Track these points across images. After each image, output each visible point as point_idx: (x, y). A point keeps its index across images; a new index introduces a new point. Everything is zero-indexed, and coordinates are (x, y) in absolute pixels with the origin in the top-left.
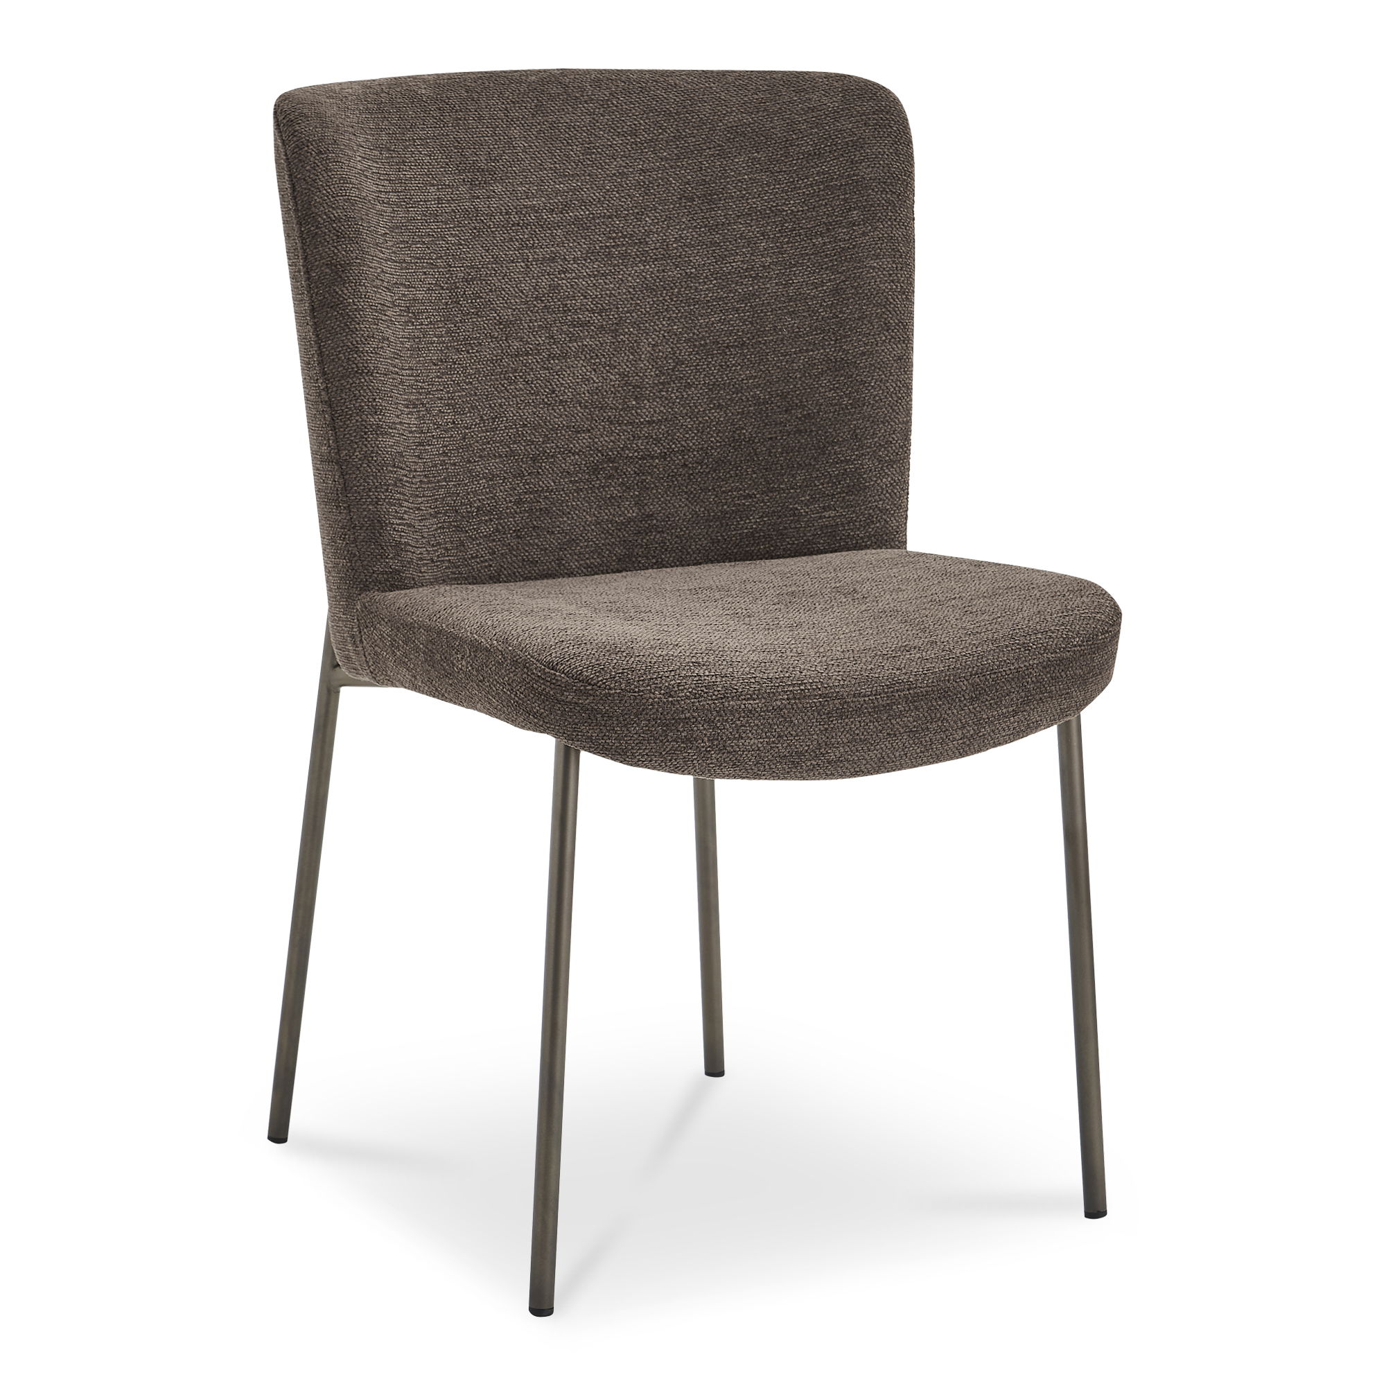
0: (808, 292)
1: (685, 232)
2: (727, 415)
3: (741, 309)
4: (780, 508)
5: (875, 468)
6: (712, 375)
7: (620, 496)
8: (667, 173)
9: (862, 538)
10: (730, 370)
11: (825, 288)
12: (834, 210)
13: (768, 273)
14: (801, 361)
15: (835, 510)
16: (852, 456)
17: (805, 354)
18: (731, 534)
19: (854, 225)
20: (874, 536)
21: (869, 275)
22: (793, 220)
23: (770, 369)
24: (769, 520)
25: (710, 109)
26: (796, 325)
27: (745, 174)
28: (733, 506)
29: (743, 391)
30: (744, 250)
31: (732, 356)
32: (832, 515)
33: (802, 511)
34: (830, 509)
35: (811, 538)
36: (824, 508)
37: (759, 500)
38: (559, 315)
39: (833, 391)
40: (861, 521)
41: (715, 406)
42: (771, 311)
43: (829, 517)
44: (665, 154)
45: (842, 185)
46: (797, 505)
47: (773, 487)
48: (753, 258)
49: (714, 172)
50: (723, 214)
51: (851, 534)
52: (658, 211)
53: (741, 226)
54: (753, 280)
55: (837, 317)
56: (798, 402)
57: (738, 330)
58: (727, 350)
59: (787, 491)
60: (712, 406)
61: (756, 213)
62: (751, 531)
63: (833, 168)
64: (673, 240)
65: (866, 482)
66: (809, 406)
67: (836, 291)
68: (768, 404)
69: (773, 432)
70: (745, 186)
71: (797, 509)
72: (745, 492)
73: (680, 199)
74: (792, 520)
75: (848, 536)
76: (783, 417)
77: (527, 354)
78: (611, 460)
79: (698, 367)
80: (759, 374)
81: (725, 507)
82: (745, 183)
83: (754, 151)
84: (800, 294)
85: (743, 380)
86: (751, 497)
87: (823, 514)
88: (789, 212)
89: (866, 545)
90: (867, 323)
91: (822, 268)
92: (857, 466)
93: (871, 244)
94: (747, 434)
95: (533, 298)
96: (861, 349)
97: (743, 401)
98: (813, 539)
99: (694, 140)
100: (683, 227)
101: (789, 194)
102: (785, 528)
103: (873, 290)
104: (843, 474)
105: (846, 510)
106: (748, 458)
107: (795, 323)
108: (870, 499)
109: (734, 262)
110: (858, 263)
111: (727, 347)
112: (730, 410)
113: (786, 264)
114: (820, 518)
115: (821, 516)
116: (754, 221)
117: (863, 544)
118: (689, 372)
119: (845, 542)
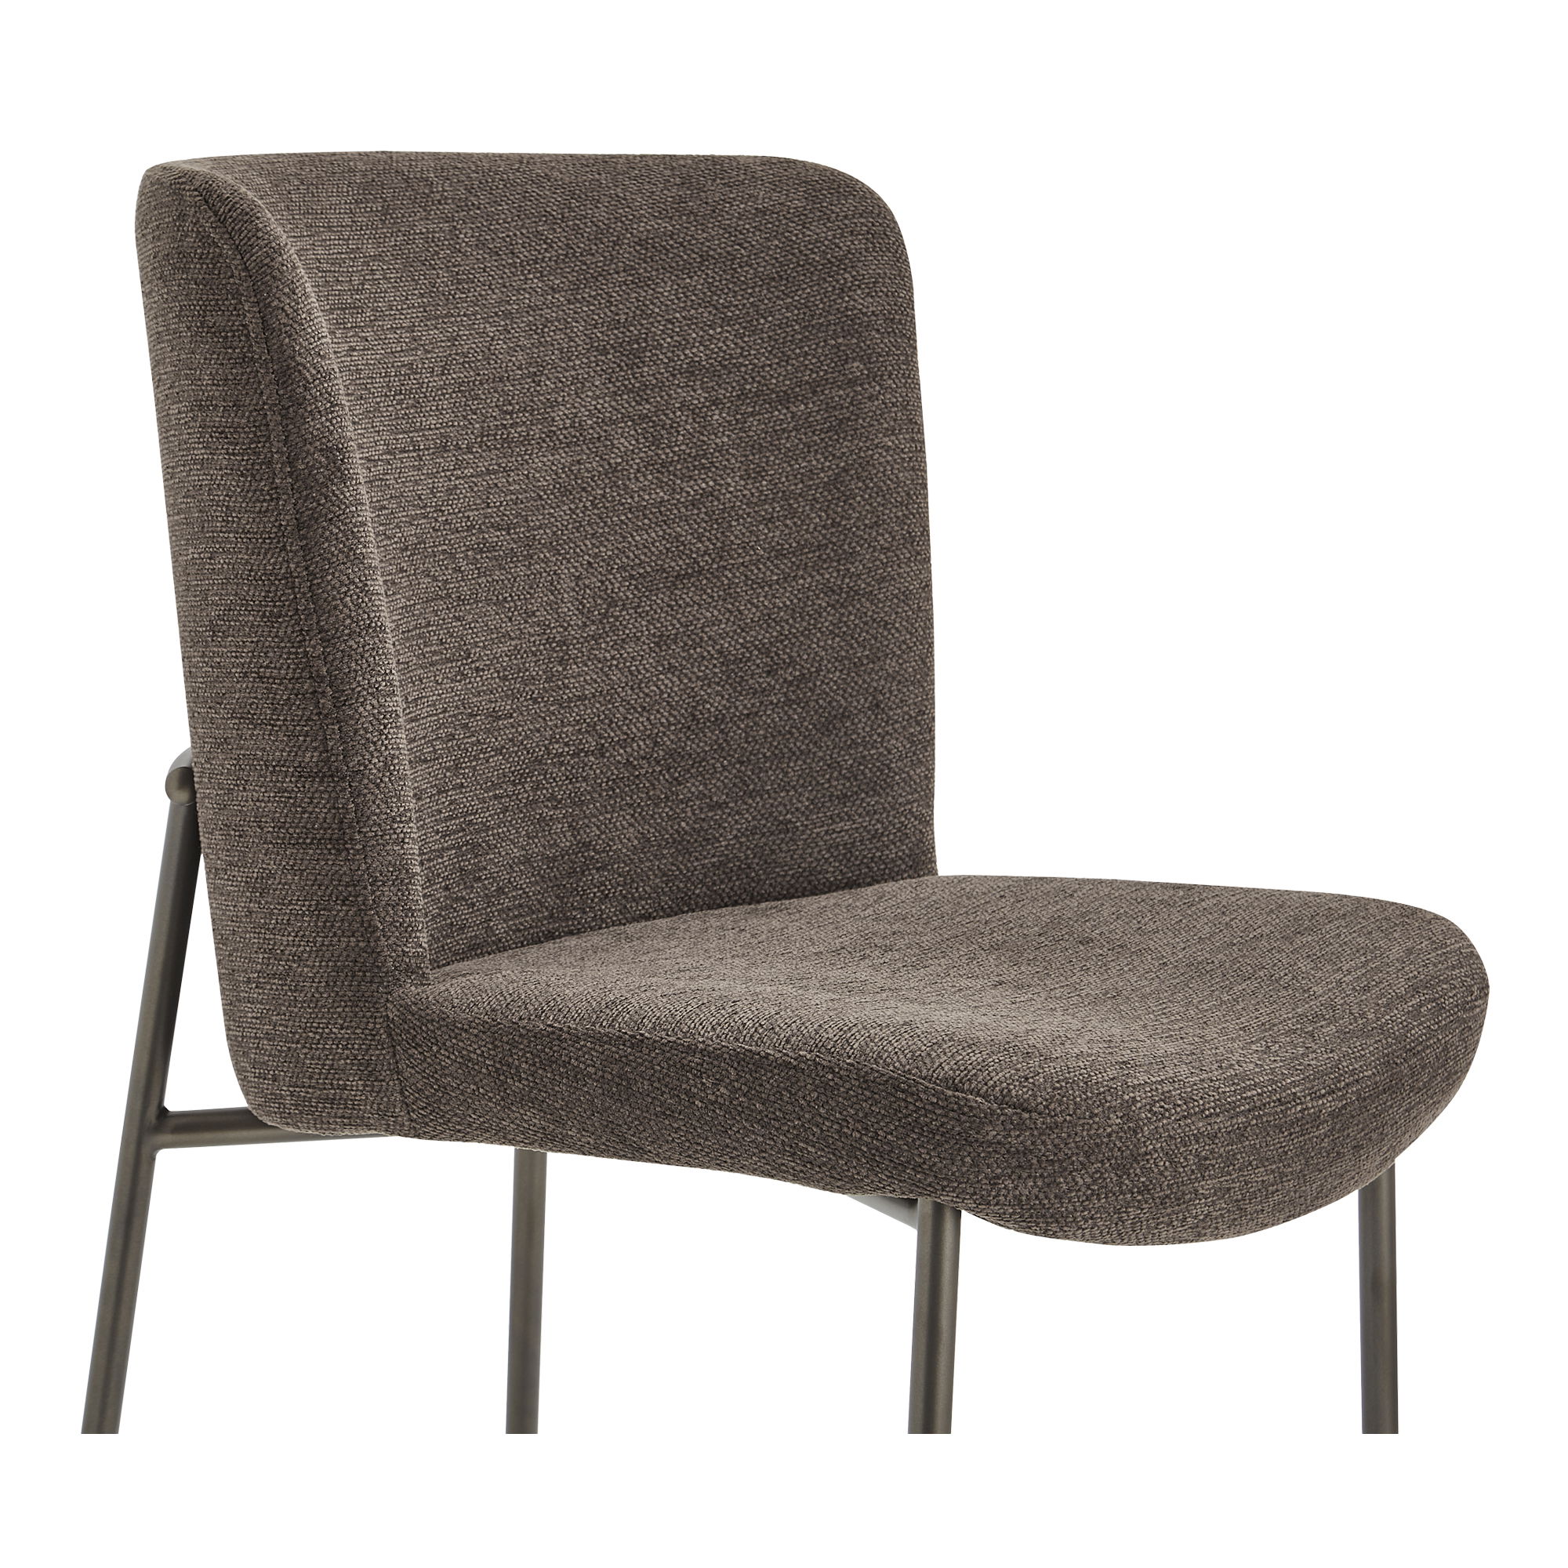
2: (682, 683)
4: (764, 822)
5: (906, 754)
8: (563, 311)
10: (684, 612)
11: (816, 482)
12: (821, 362)
14: (788, 595)
15: (850, 819)
17: (793, 584)
22: (757, 379)
25: (607, 213)
26: (775, 539)
27: (676, 311)
28: (695, 823)
29: (703, 644)
31: (685, 591)
32: (845, 828)
33: (798, 824)
34: (842, 820)
35: (814, 865)
36: (832, 817)
41: (664, 669)
43: (842, 831)
44: (557, 282)
46: (790, 816)
47: (754, 790)
49: (629, 308)
50: (651, 372)
51: (877, 854)
52: (559, 369)
53: (680, 390)
54: (704, 474)
55: (836, 524)
56: (786, 656)
58: (675, 583)
59: (774, 795)
60: (661, 669)
61: (700, 369)
62: (724, 859)
63: (812, 299)
66: (803, 663)
68: (742, 662)
69: (751, 705)
70: (678, 330)
71: (790, 821)
72: (713, 800)
73: (588, 350)
74: (783, 839)
75: (872, 858)
76: (765, 681)
79: (639, 610)
82: (677, 324)
83: (685, 276)
85: (704, 627)
86: (721, 807)
87: (832, 827)
91: (809, 452)
94: (712, 710)
96: (878, 572)
97: (704, 660)
98: (818, 867)
99: (594, 260)
100: (597, 393)
101: (746, 339)
102: (776, 852)
104: (859, 764)
105: (867, 819)
106: (715, 747)
107: (774, 537)
110: (865, 442)
112: (686, 675)
114: (827, 833)
115: (827, 830)
119: (868, 867)
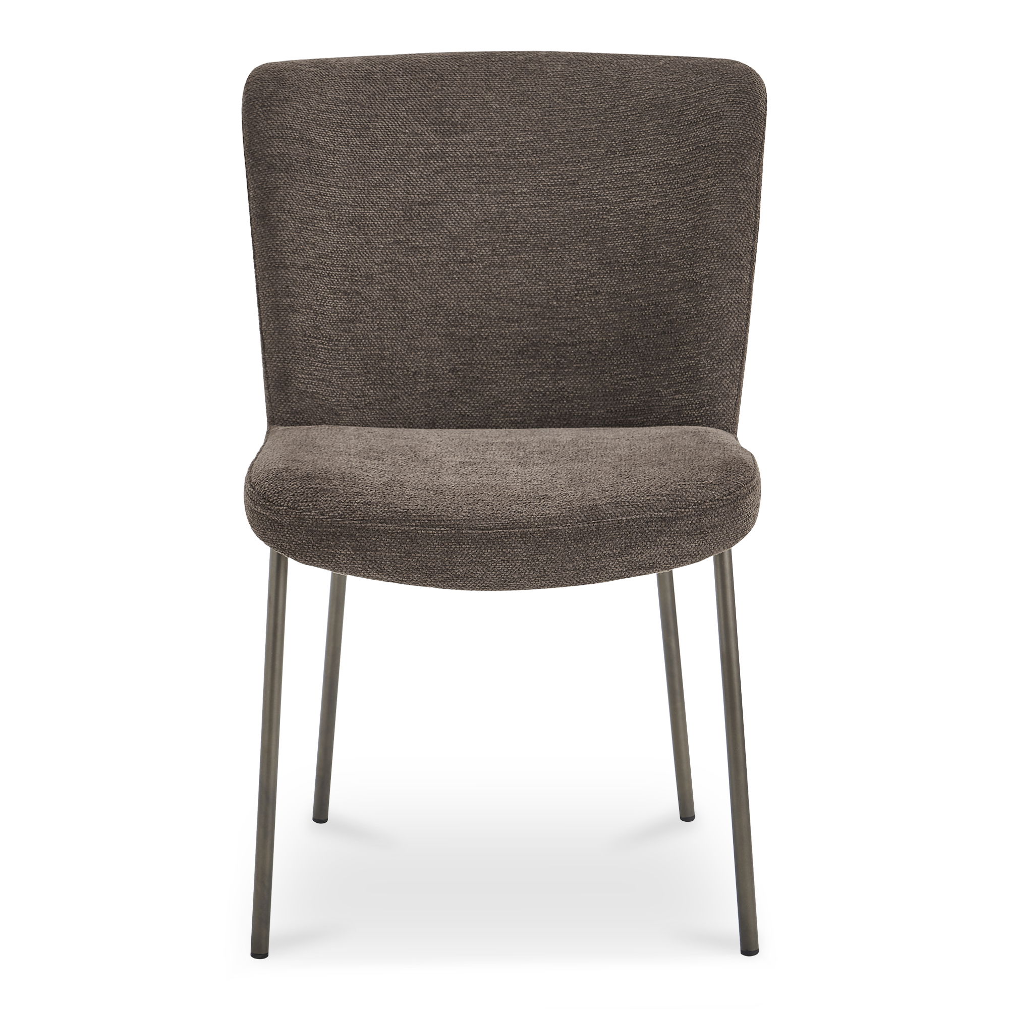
0: (677, 227)
1: (606, 177)
2: (620, 317)
3: (636, 237)
4: (650, 390)
5: (708, 365)
6: (612, 286)
7: (540, 372)
9: (696, 417)
10: (625, 283)
11: (687, 224)
12: (699, 165)
13: (656, 211)
14: (669, 279)
15: (682, 394)
16: (694, 353)
17: (671, 274)
18: (620, 407)
19: (709, 177)
20: (704, 416)
21: (714, 216)
22: (675, 171)
23: (650, 284)
24: (644, 398)
26: (668, 251)
27: (652, 135)
28: (622, 386)
29: (632, 300)
30: (643, 193)
31: (627, 273)
32: (680, 398)
34: (679, 393)
35: (667, 414)
36: (675, 392)
37: (638, 383)
38: (502, 234)
39: (686, 304)
40: (696, 404)
42: (654, 240)
43: (678, 399)
45: (705, 146)
46: (660, 389)
47: (647, 374)
48: (647, 199)
49: (633, 133)
50: (633, 165)
51: (690, 413)
53: (643, 174)
54: (645, 216)
55: (693, 247)
56: (665, 310)
57: (632, 253)
58: (624, 268)
59: (655, 377)
60: (611, 309)
61: (654, 165)
62: (633, 405)
63: (702, 133)
64: (597, 182)
65: (701, 374)
66: (671, 314)
67: (695, 227)
68: (646, 310)
69: (648, 332)
70: (650, 145)
71: (660, 391)
72: (629, 376)
73: (607, 152)
74: (657, 400)
75: (688, 414)
76: (655, 321)
77: (471, 261)
78: (534, 344)
79: (603, 279)
80: (643, 287)
81: (616, 386)
82: (650, 142)
84: (673, 228)
85: (632, 291)
86: (633, 380)
87: (675, 397)
88: (674, 165)
89: (698, 423)
90: (710, 253)
91: (688, 209)
92: (697, 361)
93: (718, 193)
94: (632, 332)
95: (482, 220)
96: (705, 272)
97: (631, 307)
98: (668, 415)
99: (623, 108)
100: (606, 173)
101: (675, 151)
102: (653, 406)
103: (715, 228)
104: (688, 367)
105: (688, 395)
106: (632, 350)
107: (668, 250)
108: (703, 387)
109: (636, 201)
110: (708, 206)
111: (624, 266)
112: (622, 313)
113: (667, 205)
114: (673, 399)
115: (673, 398)
116: (651, 171)
117: (697, 422)
118: (597, 282)
